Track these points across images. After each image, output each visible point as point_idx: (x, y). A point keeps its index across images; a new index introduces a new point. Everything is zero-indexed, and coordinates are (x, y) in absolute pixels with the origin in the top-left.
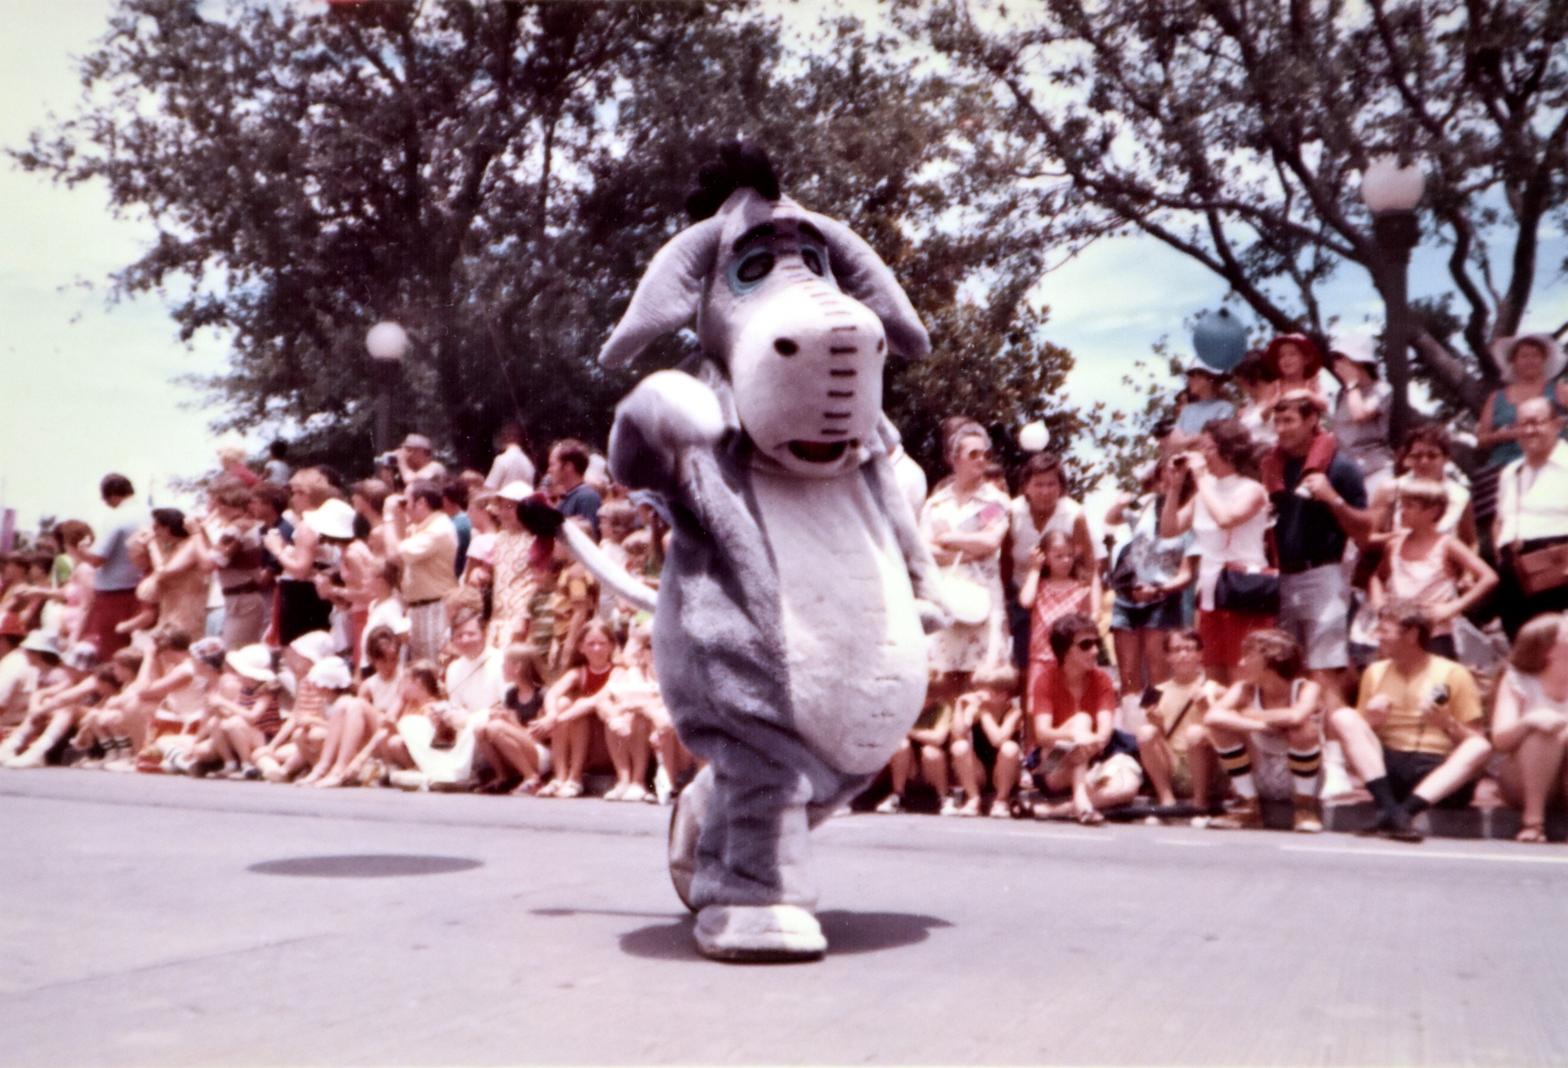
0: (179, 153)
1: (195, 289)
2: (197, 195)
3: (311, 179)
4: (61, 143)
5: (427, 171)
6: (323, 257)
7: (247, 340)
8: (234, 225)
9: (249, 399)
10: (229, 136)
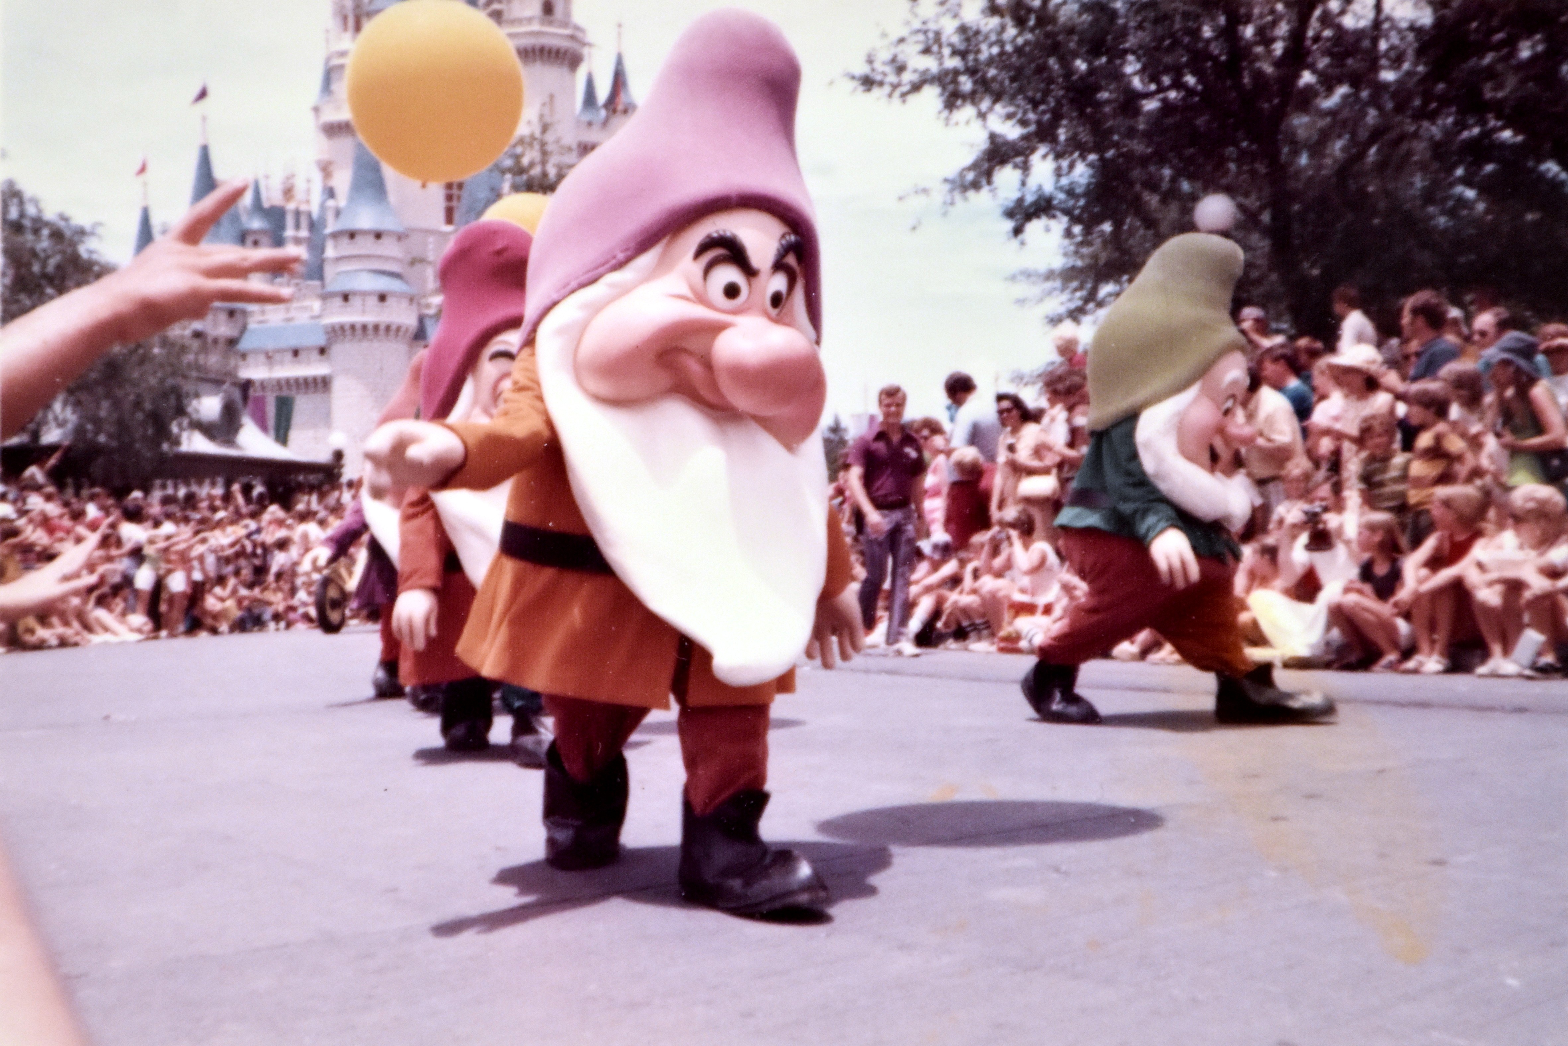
0: (1002, 53)
1: (1023, 184)
2: (1021, 90)
3: (1131, 58)
4: (894, 60)
5: (1249, 31)
6: (1147, 136)
7: (1077, 229)
8: (1057, 117)
9: (1081, 288)
10: (1049, 28)
